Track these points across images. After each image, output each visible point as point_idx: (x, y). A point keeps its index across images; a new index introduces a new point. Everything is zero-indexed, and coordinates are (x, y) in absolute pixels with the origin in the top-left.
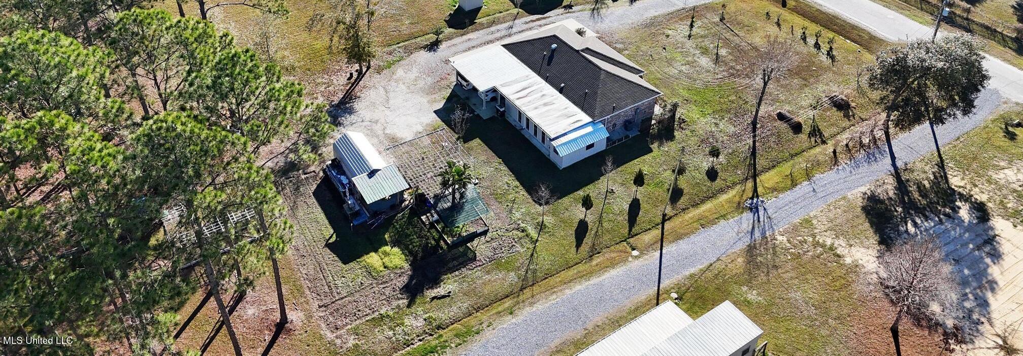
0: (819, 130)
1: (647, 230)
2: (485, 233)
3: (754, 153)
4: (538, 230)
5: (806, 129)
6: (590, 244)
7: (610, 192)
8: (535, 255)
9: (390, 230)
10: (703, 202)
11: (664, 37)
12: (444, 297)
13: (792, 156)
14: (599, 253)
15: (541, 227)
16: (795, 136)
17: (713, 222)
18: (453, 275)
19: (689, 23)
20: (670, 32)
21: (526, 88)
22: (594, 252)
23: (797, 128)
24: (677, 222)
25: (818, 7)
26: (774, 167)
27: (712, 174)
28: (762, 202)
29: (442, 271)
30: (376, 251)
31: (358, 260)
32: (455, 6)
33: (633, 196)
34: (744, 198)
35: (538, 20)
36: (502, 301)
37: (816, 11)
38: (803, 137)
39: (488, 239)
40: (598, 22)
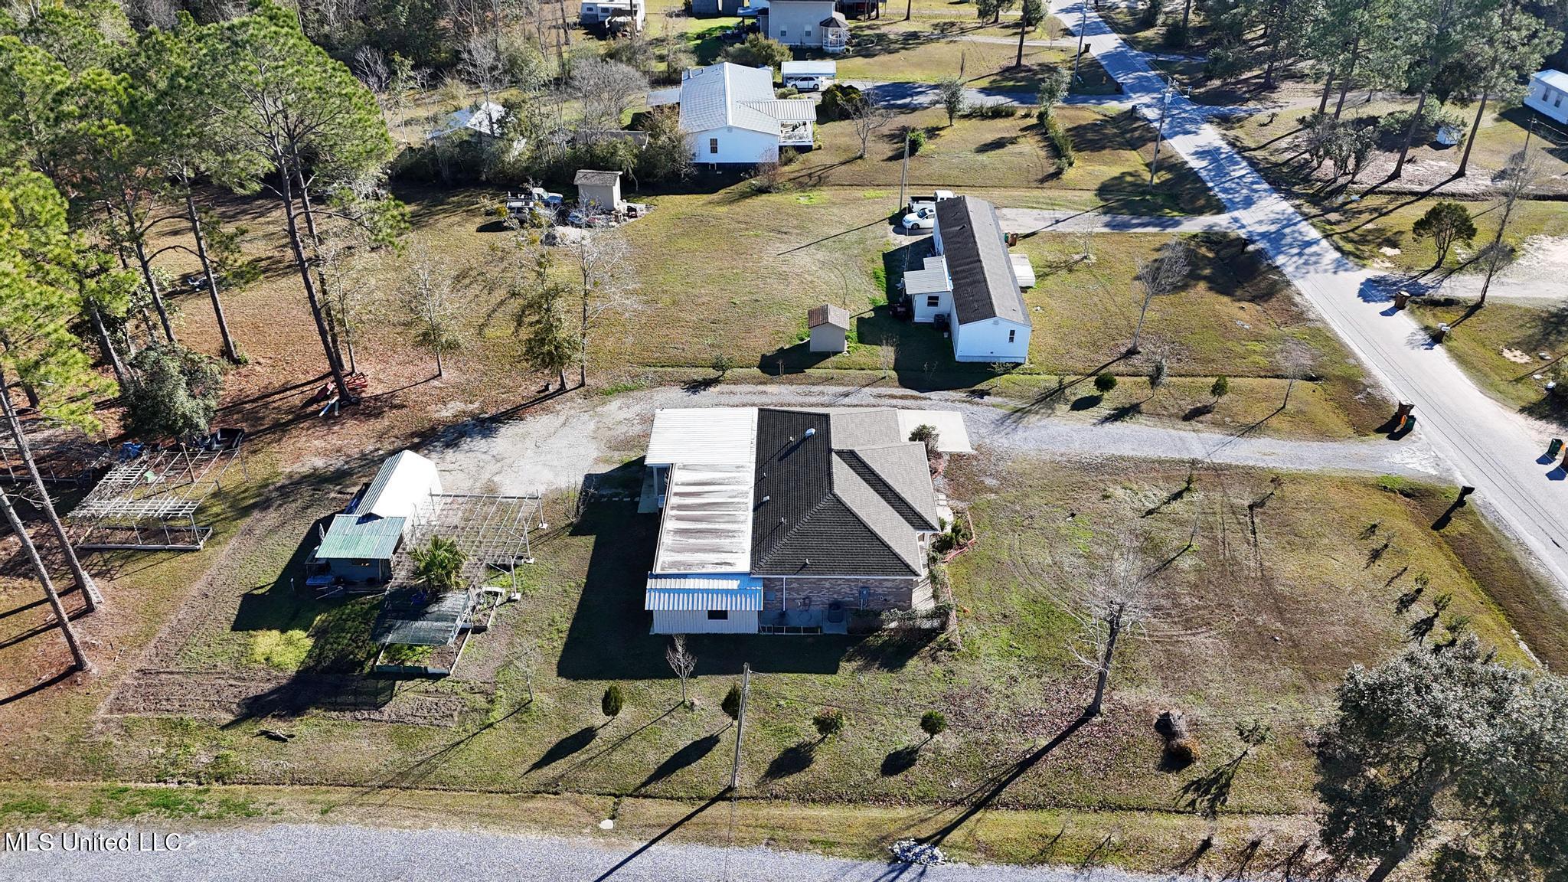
0: (1228, 785)
1: (672, 798)
2: (437, 677)
3: (1026, 764)
4: (511, 710)
5: (1198, 771)
6: (557, 773)
7: (686, 707)
8: (462, 746)
9: (334, 612)
10: (828, 800)
11: (1095, 496)
12: (277, 738)
13: (1104, 806)
14: (556, 793)
15: (522, 708)
16: (1154, 772)
17: (796, 845)
18: (327, 714)
19: (1176, 490)
20: (1119, 492)
21: (714, 484)
22: (551, 788)
23: (1176, 759)
24: (739, 813)
25: (1518, 554)
26: (1041, 807)
27: (898, 762)
28: (933, 857)
29: (322, 700)
30: (283, 631)
31: (251, 632)
32: (802, 340)
33: (715, 731)
34: (907, 834)
35: (903, 397)
36: (337, 788)
37: (1506, 560)
38: (1174, 782)
39: (432, 688)
40: (999, 433)
